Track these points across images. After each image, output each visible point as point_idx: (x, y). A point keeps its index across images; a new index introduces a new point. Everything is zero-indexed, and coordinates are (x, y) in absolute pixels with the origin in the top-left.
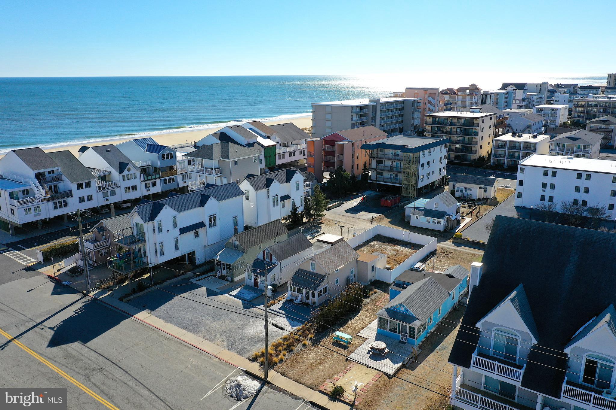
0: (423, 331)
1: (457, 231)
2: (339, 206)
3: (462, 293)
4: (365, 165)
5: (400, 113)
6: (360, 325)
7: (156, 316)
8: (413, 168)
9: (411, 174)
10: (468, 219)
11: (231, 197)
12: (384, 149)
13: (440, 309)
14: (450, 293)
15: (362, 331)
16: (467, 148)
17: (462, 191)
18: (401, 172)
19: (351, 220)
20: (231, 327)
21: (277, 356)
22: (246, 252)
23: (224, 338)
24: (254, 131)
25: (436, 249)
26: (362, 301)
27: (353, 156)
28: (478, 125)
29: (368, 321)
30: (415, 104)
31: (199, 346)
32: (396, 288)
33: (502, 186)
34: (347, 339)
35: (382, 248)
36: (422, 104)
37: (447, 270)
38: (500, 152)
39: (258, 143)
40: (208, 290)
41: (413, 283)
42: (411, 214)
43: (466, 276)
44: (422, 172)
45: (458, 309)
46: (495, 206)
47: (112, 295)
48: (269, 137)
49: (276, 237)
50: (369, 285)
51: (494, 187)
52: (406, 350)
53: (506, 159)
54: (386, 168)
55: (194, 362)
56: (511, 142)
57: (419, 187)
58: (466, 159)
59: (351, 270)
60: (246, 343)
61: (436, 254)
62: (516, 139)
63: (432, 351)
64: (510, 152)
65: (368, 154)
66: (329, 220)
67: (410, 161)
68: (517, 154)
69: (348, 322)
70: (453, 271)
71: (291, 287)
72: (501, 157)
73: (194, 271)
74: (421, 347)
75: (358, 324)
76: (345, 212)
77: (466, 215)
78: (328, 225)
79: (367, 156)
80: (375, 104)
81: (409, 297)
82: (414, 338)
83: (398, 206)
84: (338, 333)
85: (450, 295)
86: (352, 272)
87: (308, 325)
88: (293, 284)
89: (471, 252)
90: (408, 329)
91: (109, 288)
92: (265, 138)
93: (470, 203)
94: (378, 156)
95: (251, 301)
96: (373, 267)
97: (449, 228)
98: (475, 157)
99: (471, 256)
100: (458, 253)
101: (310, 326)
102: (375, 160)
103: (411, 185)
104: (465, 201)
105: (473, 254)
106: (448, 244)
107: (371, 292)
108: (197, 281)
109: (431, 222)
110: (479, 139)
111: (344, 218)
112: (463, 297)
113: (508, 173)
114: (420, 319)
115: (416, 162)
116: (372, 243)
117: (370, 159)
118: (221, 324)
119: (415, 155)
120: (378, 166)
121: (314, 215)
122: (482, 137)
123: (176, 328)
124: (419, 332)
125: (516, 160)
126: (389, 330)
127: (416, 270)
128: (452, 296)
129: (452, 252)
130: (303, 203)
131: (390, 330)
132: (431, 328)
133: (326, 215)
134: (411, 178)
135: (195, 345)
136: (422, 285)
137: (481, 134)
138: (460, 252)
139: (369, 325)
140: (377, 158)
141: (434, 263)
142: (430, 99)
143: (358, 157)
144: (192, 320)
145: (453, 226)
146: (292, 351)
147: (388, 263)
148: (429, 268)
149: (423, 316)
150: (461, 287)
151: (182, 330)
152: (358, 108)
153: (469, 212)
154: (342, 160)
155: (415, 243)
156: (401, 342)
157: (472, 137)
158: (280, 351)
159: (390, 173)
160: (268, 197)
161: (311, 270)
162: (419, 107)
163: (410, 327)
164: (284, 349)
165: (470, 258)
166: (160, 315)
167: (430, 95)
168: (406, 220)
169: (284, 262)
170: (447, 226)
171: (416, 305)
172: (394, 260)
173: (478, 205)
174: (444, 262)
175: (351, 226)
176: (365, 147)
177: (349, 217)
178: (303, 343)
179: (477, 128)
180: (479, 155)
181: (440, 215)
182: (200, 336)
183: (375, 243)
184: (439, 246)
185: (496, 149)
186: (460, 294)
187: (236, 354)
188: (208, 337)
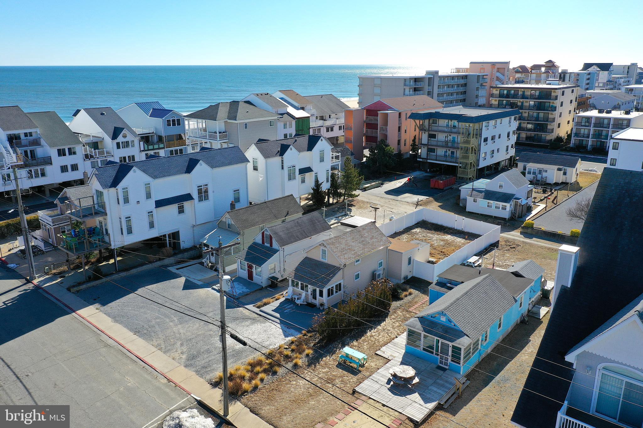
0: (473, 354)
1: (527, 219)
2: (378, 187)
3: (533, 299)
4: (414, 140)
5: (461, 89)
6: (382, 338)
7: (105, 314)
8: (473, 142)
9: (470, 150)
10: (542, 206)
11: (230, 164)
12: (438, 120)
13: (500, 320)
14: (517, 298)
15: (384, 348)
16: (542, 127)
17: (534, 173)
18: (458, 148)
19: (391, 202)
20: (199, 333)
21: (251, 379)
22: (242, 233)
23: (185, 349)
24: (285, 101)
25: (499, 240)
26: (390, 305)
27: (400, 130)
28: (556, 98)
29: (396, 333)
30: (481, 79)
31: (146, 359)
32: (438, 288)
33: (585, 170)
34: (359, 359)
35: (427, 236)
36: (488, 80)
37: (513, 266)
38: (582, 131)
39: (288, 114)
40: (187, 281)
41: (462, 282)
42: (468, 196)
43: (540, 275)
44: (485, 149)
45: (528, 321)
46: (577, 192)
47: (61, 283)
48: (303, 109)
49: (285, 217)
50: (404, 283)
51: (577, 169)
52: (447, 382)
53: (590, 139)
54: (440, 144)
55: (131, 382)
56: (597, 118)
57: (479, 168)
58: (540, 139)
59: (379, 262)
60: (213, 357)
61: (498, 246)
62: (604, 115)
63: (486, 384)
64: (596, 131)
65: (418, 126)
66: (363, 202)
67: (469, 134)
68: (604, 133)
69: (366, 333)
70: (522, 268)
71: (293, 281)
72: (583, 137)
73: (176, 257)
74: (469, 376)
75: (380, 337)
76: (385, 194)
77: (539, 201)
78: (361, 208)
79: (417, 130)
80: (432, 76)
81: (455, 302)
82: (459, 364)
83: (453, 189)
84: (347, 350)
85: (516, 301)
86: (381, 264)
87: (308, 335)
88: (295, 278)
89: (546, 245)
90: (450, 349)
91: (61, 274)
92: (297, 108)
93: (544, 188)
94: (430, 129)
95: (239, 298)
96: (410, 259)
97: (517, 216)
98: (551, 137)
99: (547, 250)
100: (527, 247)
101: (310, 336)
102: (427, 134)
103: (469, 163)
104: (539, 185)
105: (549, 249)
106: (515, 235)
107: (405, 293)
108: (177, 269)
109: (494, 207)
110: (557, 115)
111: (383, 200)
112: (535, 305)
113: (592, 156)
114: (469, 335)
115: (476, 135)
116: (414, 231)
117: (421, 133)
118: (188, 328)
119: (477, 126)
120: (429, 141)
121: (344, 195)
122: (561, 113)
123: (125, 330)
124: (467, 355)
125: (602, 140)
126: (422, 349)
127: (470, 265)
128: (519, 303)
129: (520, 244)
130: (330, 179)
131: (424, 349)
132: (487, 348)
133: (359, 195)
134: (470, 155)
135: (141, 356)
136: (475, 286)
137: (559, 109)
138: (531, 245)
139: (396, 340)
140: (429, 130)
141: (494, 258)
142: (498, 74)
143: (406, 130)
144: (150, 321)
145: (522, 213)
146: (275, 373)
147: (431, 254)
148: (488, 264)
149: (475, 330)
150: (533, 291)
151: (131, 334)
152: (412, 81)
153: (543, 198)
154: (386, 133)
155: (470, 231)
156: (439, 368)
157: (548, 112)
158: (258, 373)
159: (444, 150)
160: (283, 168)
161: (320, 259)
162: (484, 84)
163: (454, 347)
164: (265, 371)
165: (544, 253)
166: (110, 311)
167: (498, 70)
168: (461, 205)
169: (288, 248)
170: (514, 213)
171: (465, 314)
172: (441, 252)
173: (555, 190)
174: (509, 257)
175: (390, 209)
176: (414, 116)
177: (388, 199)
178: (294, 362)
179: (555, 102)
180: (556, 135)
181: (506, 198)
182: (153, 344)
183: (418, 230)
184: (503, 238)
185: (577, 127)
186: (531, 301)
187: (194, 373)
188: (163, 346)
